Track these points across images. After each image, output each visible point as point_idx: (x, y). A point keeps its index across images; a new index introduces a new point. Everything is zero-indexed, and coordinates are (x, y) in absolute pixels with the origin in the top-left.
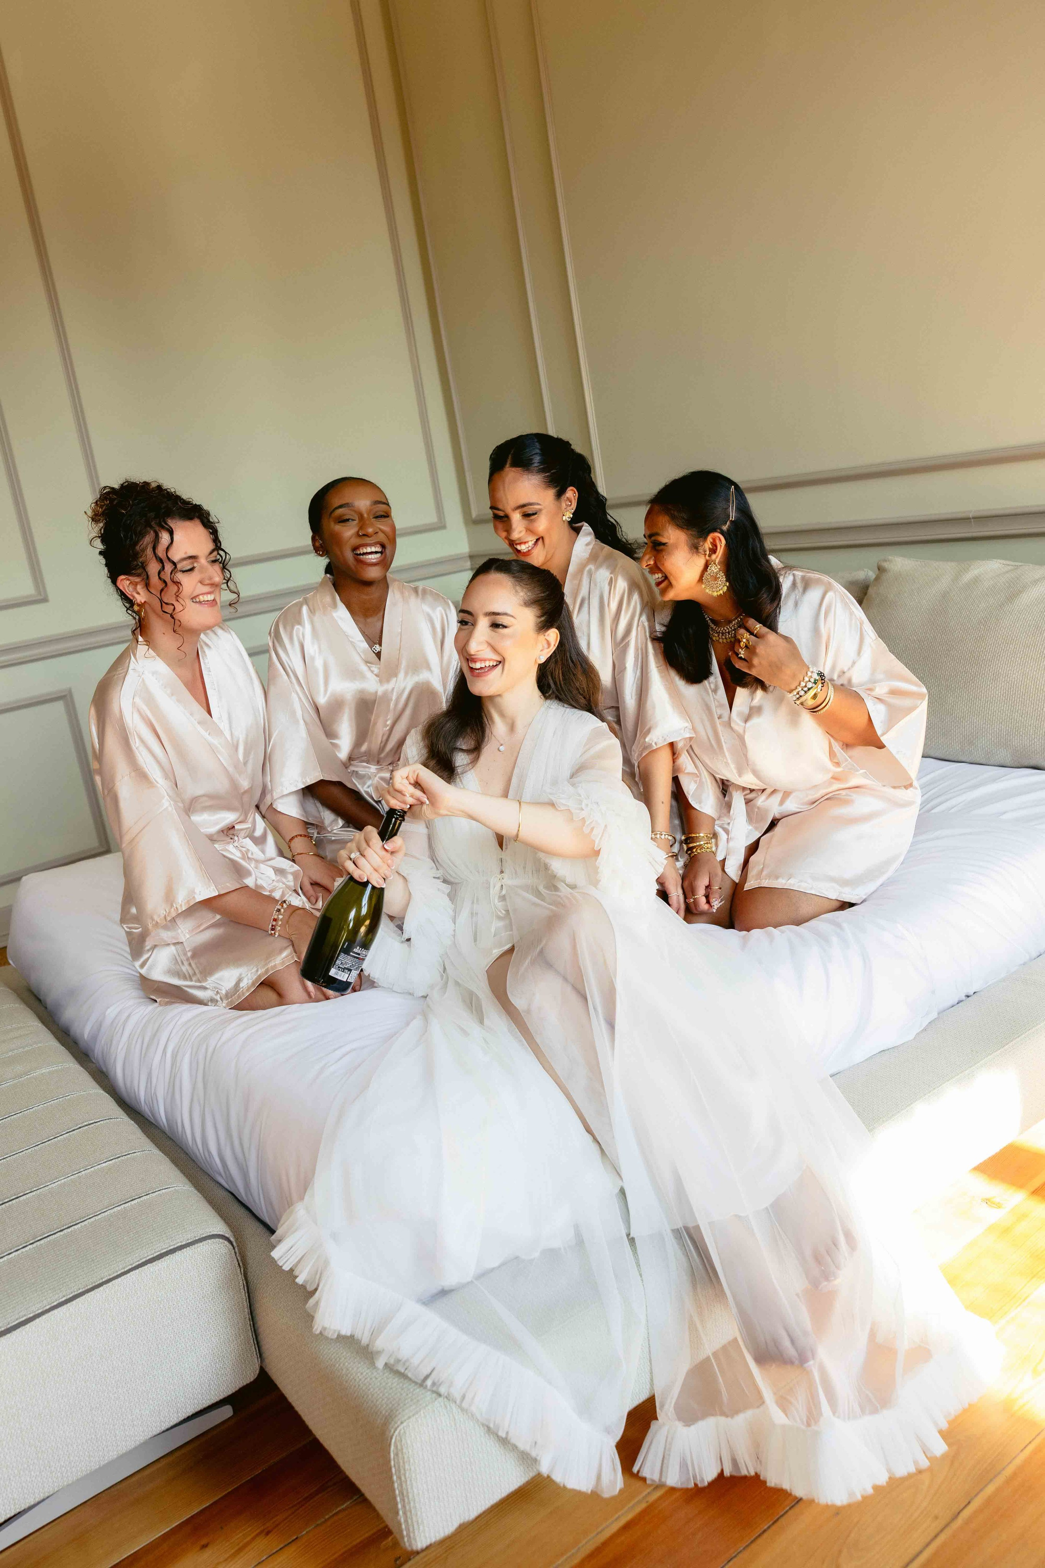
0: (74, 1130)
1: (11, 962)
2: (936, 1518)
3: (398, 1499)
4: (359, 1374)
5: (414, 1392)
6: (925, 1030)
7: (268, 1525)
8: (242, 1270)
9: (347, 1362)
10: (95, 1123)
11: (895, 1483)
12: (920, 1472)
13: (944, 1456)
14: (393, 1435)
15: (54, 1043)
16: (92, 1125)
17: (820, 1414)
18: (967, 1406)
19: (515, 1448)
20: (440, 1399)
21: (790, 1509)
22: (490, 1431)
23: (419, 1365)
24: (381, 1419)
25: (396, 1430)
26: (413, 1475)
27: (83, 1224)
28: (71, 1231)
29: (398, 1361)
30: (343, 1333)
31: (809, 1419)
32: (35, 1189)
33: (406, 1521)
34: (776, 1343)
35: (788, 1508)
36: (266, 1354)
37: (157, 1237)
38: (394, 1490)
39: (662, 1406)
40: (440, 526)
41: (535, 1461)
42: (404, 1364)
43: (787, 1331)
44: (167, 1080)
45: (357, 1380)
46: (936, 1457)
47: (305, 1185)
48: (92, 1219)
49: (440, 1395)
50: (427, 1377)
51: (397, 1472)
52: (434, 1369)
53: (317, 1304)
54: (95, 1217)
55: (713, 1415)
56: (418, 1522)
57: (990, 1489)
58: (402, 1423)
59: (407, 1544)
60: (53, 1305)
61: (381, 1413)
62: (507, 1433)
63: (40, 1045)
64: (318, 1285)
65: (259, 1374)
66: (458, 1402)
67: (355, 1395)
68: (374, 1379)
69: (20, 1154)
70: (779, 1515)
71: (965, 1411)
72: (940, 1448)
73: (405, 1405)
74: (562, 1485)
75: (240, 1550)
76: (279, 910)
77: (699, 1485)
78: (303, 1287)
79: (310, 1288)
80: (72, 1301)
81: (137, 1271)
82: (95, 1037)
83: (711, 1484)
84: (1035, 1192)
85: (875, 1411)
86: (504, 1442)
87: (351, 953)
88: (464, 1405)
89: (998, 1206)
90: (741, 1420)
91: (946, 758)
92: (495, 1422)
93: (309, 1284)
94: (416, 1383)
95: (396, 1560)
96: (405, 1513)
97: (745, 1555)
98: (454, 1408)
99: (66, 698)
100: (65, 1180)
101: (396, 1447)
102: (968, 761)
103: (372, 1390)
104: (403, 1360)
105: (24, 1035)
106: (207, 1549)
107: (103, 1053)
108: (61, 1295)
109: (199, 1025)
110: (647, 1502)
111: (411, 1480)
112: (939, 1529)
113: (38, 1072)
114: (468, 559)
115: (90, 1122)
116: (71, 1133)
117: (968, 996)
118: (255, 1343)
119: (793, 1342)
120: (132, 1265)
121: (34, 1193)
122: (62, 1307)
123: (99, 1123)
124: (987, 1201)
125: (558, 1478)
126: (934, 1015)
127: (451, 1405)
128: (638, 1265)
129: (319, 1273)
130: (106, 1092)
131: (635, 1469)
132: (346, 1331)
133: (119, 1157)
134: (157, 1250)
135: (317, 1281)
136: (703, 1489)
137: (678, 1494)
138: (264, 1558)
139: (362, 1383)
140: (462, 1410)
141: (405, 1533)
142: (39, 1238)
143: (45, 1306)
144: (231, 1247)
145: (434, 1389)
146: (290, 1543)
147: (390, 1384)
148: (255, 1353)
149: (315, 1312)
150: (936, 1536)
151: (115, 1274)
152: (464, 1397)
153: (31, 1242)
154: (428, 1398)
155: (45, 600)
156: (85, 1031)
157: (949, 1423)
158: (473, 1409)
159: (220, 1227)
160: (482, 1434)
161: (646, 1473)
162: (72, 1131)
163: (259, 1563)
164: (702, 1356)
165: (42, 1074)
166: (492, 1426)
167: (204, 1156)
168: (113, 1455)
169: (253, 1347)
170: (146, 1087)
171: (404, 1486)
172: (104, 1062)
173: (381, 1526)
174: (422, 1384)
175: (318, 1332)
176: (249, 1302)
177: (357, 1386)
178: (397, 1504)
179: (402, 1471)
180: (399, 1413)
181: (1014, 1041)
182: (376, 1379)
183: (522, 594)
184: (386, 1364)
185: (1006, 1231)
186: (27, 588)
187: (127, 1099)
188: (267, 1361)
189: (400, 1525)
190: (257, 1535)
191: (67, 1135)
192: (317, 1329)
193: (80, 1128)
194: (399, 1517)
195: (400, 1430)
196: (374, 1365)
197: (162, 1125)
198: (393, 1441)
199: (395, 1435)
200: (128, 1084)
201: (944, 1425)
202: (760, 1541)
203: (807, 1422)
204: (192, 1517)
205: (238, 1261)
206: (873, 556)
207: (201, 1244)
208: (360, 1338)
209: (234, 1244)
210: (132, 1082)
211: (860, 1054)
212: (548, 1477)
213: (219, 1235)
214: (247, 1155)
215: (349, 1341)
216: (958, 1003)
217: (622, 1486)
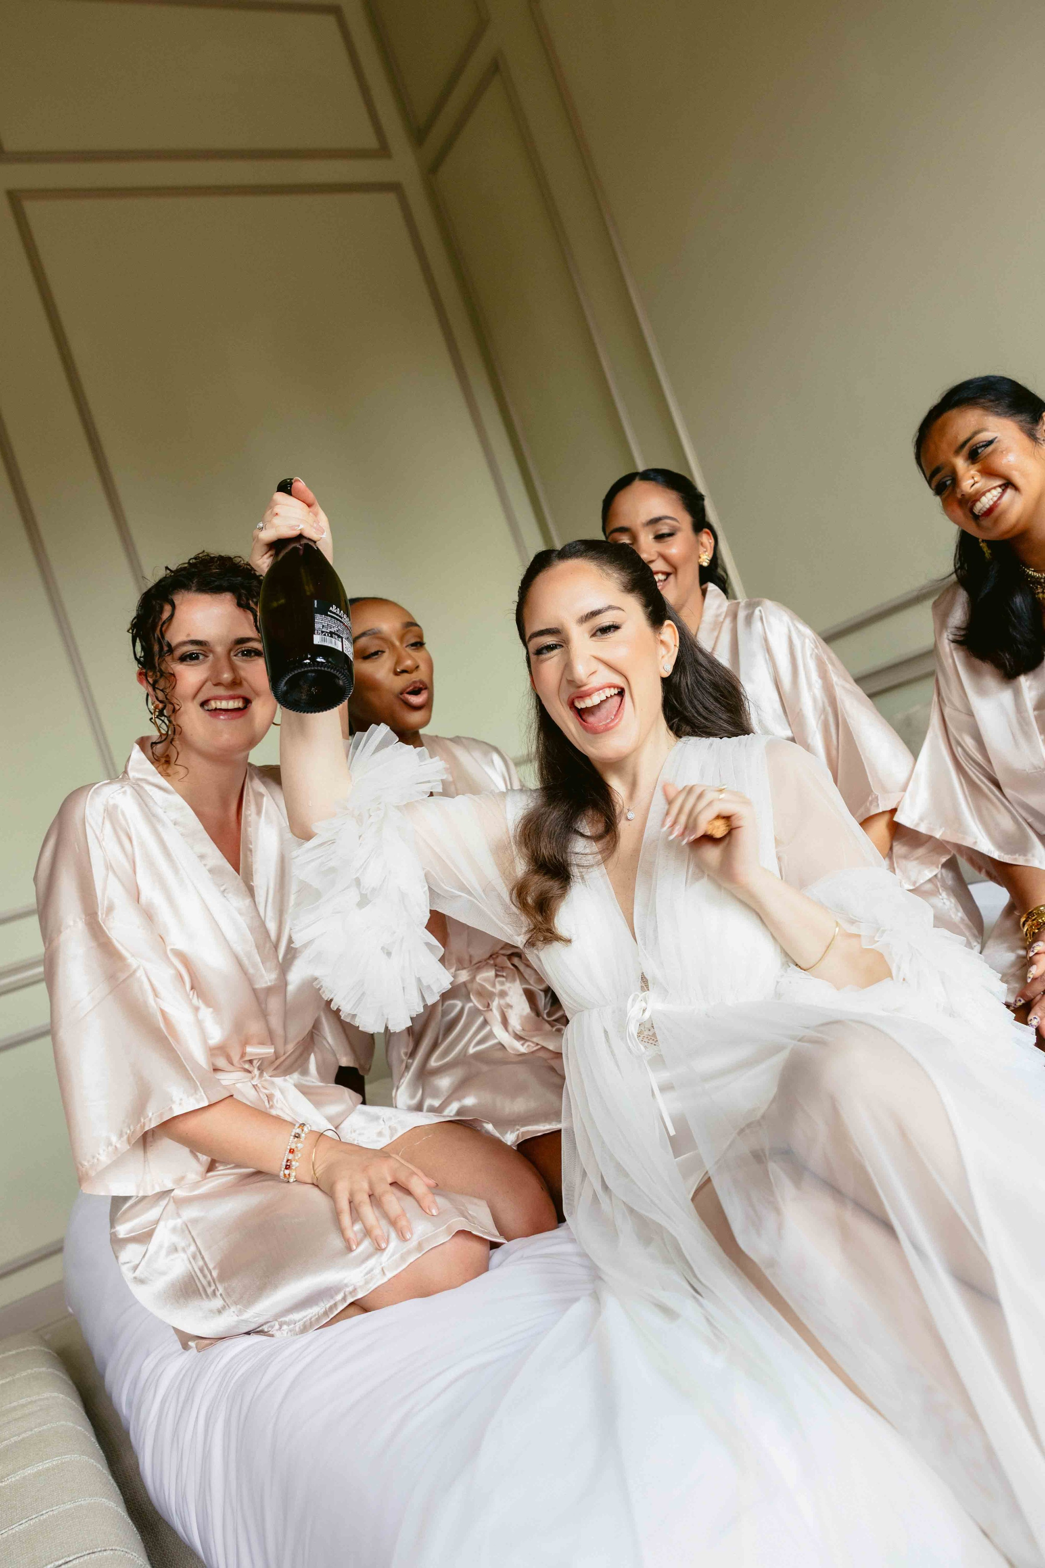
76: (297, 1136)
87: (329, 613)
109: (243, 1363)
183: (616, 575)
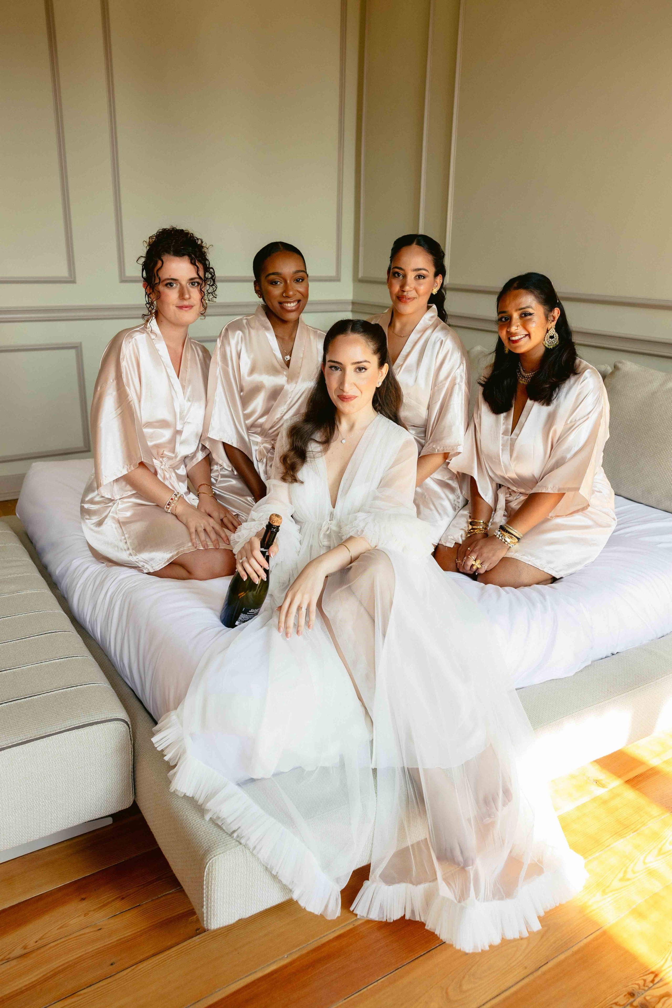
0: (42, 634)
1: (17, 514)
2: (526, 968)
3: (205, 899)
4: (193, 821)
5: (225, 839)
6: (581, 671)
7: (123, 894)
8: (132, 742)
9: (187, 811)
10: (56, 632)
11: (505, 942)
12: (522, 939)
13: (538, 932)
14: (208, 862)
15: (38, 575)
16: (54, 633)
17: (468, 896)
18: (558, 905)
19: (280, 882)
20: (241, 846)
21: (439, 946)
22: (267, 870)
23: (230, 824)
24: (202, 851)
25: (210, 859)
26: (216, 887)
27: (39, 696)
28: (31, 700)
29: (218, 818)
30: (188, 794)
31: (461, 899)
32: (12, 668)
33: (207, 913)
34: (452, 851)
35: (438, 945)
36: (139, 794)
37: (84, 713)
38: (203, 894)
39: (373, 872)
40: (337, 279)
41: (291, 891)
42: (222, 821)
43: (460, 845)
44: (104, 614)
45: (192, 824)
46: (533, 932)
47: (179, 701)
48: (45, 694)
49: (241, 844)
50: (234, 832)
51: (207, 884)
52: (240, 827)
53: (175, 774)
54: (47, 693)
55: (404, 882)
56: (214, 914)
57: (562, 957)
58: (215, 856)
59: (205, 925)
60: (13, 744)
61: (203, 847)
62: (277, 873)
63: (28, 574)
64: (177, 763)
65: (132, 805)
66: (251, 850)
67: (189, 833)
68: (202, 826)
69: (6, 643)
70: (432, 949)
71: (557, 907)
72: (537, 926)
73: (218, 845)
74: (303, 908)
75: (104, 906)
77: (388, 921)
78: (168, 762)
79: (172, 764)
80: (26, 743)
81: (68, 732)
82: (63, 576)
83: (395, 922)
84: (627, 782)
85: (501, 899)
86: (275, 877)
88: (254, 852)
89: (603, 786)
90: (421, 889)
91: (632, 499)
92: (271, 865)
93: (171, 762)
94: (227, 834)
95: (197, 930)
96: (207, 908)
97: (407, 967)
98: (248, 853)
99: (77, 348)
100: (32, 666)
101: (209, 869)
102: (645, 503)
103: (199, 832)
104: (222, 818)
105: (19, 566)
106: (84, 901)
107: (67, 586)
108: (19, 739)
110: (354, 925)
111: (214, 890)
112: (526, 975)
113: (24, 592)
114: (351, 304)
115: (52, 631)
116: (40, 636)
117: (613, 654)
118: (133, 786)
119: (462, 852)
120: (65, 728)
121: (11, 671)
122: (19, 746)
123: (58, 633)
124: (597, 782)
125: (302, 903)
126: (589, 663)
127: (246, 851)
128: (376, 786)
129: (179, 757)
130: (65, 613)
131: (352, 909)
132: (190, 794)
133: (67, 657)
134: (82, 722)
135: (177, 759)
136: (390, 923)
137: (374, 924)
138: (118, 913)
139: (195, 827)
140: (253, 854)
141: (205, 919)
142: (11, 700)
143: (9, 744)
144: (127, 727)
145: (238, 839)
146: (135, 907)
147: (211, 831)
148: (132, 792)
149: (172, 779)
150: (523, 979)
151: (54, 732)
152: (255, 848)
153: (6, 701)
154: (233, 844)
155: (74, 282)
156: (57, 570)
157: (546, 913)
158: (260, 856)
159: (122, 714)
160: (262, 871)
161: (357, 911)
162: (40, 635)
163: (114, 916)
164: (404, 846)
165: (27, 594)
166: (269, 867)
167: (120, 665)
168: (37, 837)
169: (131, 789)
170: (92, 613)
171: (210, 892)
172: (67, 593)
173: (191, 908)
174: (231, 834)
175: (172, 791)
176: (134, 762)
177: (191, 828)
178: (203, 902)
179: (210, 884)
180: (214, 850)
181: (635, 690)
182: (204, 826)
183: (372, 346)
184: (211, 818)
185: (605, 802)
186: (63, 272)
187: (78, 618)
188: (138, 798)
189: (203, 914)
190: (116, 899)
191: (37, 636)
192: (172, 789)
193: (46, 634)
194: (203, 910)
195: (213, 861)
196: (204, 817)
197: (98, 640)
198: (207, 866)
199: (209, 863)
200: (80, 610)
201: (542, 914)
202: (416, 961)
203: (459, 899)
204: (78, 880)
205: (130, 737)
206: (614, 357)
207: (110, 723)
208: (197, 799)
209: (130, 726)
210: (83, 607)
211: (538, 679)
212: (297, 902)
213: (122, 719)
214: (146, 671)
215: (191, 800)
216: (606, 657)
217: (340, 915)
